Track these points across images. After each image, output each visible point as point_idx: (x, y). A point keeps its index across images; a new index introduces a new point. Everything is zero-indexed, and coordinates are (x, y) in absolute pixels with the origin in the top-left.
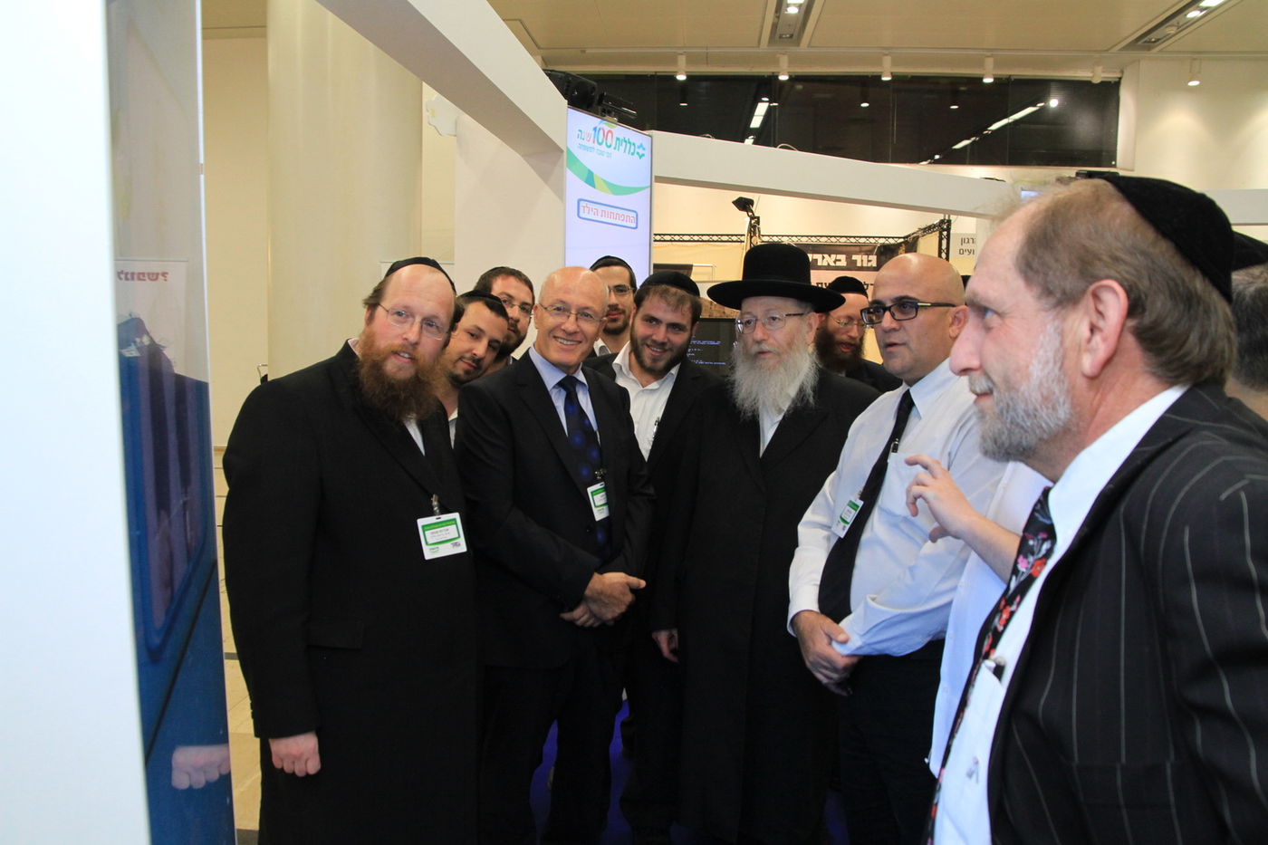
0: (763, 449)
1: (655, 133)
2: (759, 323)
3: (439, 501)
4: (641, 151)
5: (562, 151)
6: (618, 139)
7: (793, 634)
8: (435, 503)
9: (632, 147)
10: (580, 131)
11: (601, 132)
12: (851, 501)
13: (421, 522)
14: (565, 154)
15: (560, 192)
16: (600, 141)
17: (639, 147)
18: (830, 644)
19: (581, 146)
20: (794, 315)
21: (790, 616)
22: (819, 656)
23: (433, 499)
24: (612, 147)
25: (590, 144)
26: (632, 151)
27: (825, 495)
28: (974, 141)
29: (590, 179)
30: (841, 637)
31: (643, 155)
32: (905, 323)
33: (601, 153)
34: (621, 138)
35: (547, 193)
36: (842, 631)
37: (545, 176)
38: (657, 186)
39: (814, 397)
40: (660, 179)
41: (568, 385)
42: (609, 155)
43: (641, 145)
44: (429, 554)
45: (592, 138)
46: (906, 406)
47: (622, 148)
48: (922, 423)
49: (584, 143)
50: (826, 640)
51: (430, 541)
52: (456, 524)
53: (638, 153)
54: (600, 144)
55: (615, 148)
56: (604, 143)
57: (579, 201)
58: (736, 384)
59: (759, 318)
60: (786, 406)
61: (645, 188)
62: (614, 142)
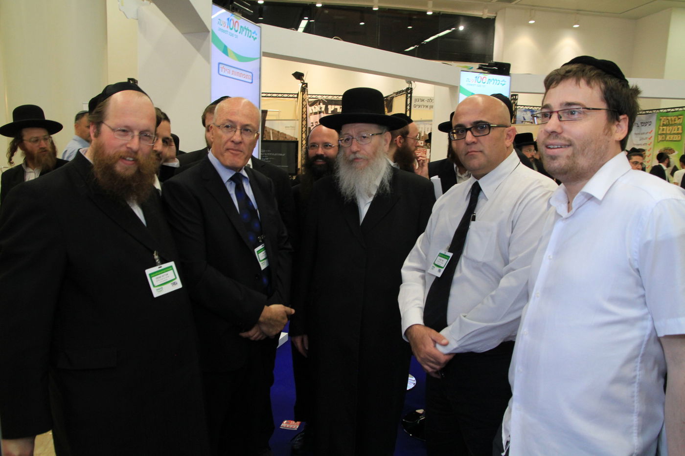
0: (362, 220)
1: (263, 25)
2: (354, 141)
3: (159, 256)
4: (255, 36)
5: (209, 31)
6: (241, 27)
7: (407, 341)
8: (156, 257)
9: (250, 33)
10: (219, 19)
11: (232, 21)
12: (440, 253)
13: (148, 272)
14: (211, 32)
15: (207, 57)
16: (231, 27)
18: (435, 346)
19: (220, 30)
20: (377, 134)
21: (404, 329)
22: (429, 354)
23: (155, 254)
24: (239, 31)
25: (225, 29)
26: (249, 35)
27: (417, 250)
28: (417, 47)
29: (225, 51)
30: (444, 342)
31: (256, 38)
32: (481, 139)
33: (232, 35)
34: (243, 26)
35: (199, 57)
36: (443, 338)
37: (198, 48)
38: (264, 59)
39: (390, 187)
40: (266, 54)
41: (237, 179)
42: (237, 37)
43: (254, 33)
44: (156, 293)
45: (226, 26)
46: (476, 191)
47: (244, 33)
48: (488, 203)
49: (222, 27)
50: (432, 344)
51: (156, 284)
52: (173, 269)
53: (253, 37)
54: (231, 29)
55: (240, 33)
56: (234, 29)
57: (219, 64)
58: (341, 179)
59: (354, 137)
60: (374, 192)
61: (257, 59)
62: (239, 29)
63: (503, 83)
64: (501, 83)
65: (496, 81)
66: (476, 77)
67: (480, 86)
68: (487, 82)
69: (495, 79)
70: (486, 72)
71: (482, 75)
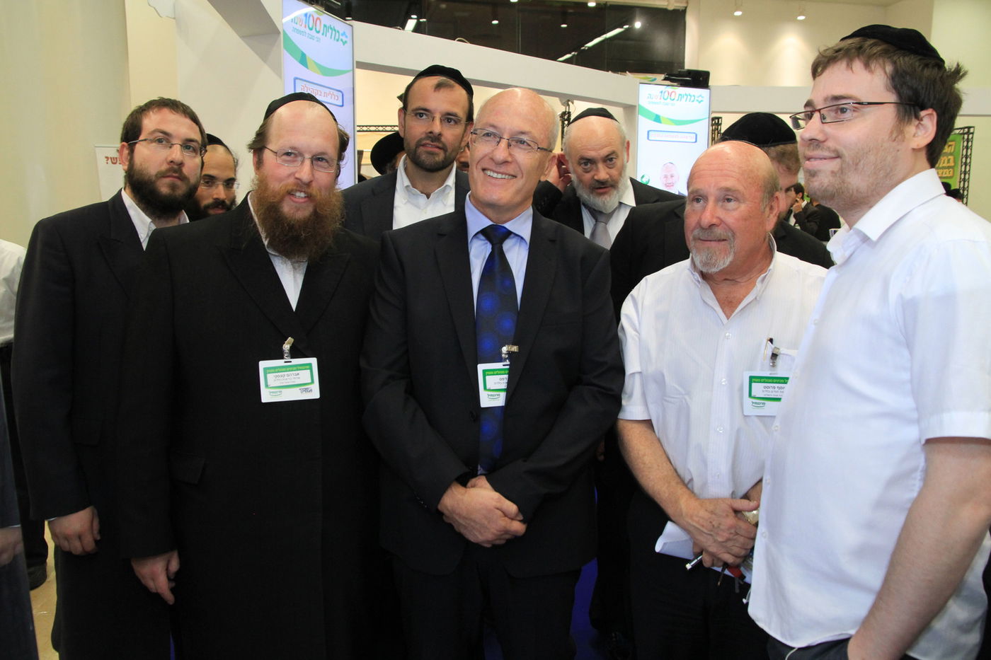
1: (357, 24)
4: (344, 39)
5: (279, 33)
6: (325, 26)
8: (286, 346)
9: (337, 34)
11: (311, 18)
13: (264, 365)
16: (311, 27)
17: (342, 35)
19: (296, 30)
23: (287, 342)
24: (321, 32)
25: (302, 29)
26: (337, 37)
28: (574, 55)
29: (303, 60)
33: (312, 38)
34: (327, 25)
35: (266, 70)
37: (264, 57)
38: (359, 72)
40: (362, 65)
42: (319, 40)
43: (344, 34)
45: (304, 23)
47: (329, 35)
49: (298, 27)
52: (311, 369)
53: (342, 40)
54: (311, 29)
55: (323, 34)
56: (314, 29)
57: (296, 79)
61: (348, 71)
62: (322, 29)
63: (700, 99)
64: (696, 98)
65: (689, 97)
66: (662, 92)
67: (667, 104)
68: (676, 99)
69: (688, 94)
70: (675, 84)
71: (670, 89)
